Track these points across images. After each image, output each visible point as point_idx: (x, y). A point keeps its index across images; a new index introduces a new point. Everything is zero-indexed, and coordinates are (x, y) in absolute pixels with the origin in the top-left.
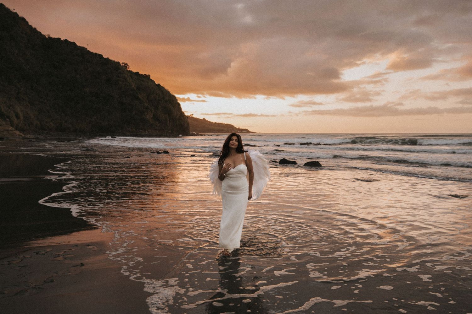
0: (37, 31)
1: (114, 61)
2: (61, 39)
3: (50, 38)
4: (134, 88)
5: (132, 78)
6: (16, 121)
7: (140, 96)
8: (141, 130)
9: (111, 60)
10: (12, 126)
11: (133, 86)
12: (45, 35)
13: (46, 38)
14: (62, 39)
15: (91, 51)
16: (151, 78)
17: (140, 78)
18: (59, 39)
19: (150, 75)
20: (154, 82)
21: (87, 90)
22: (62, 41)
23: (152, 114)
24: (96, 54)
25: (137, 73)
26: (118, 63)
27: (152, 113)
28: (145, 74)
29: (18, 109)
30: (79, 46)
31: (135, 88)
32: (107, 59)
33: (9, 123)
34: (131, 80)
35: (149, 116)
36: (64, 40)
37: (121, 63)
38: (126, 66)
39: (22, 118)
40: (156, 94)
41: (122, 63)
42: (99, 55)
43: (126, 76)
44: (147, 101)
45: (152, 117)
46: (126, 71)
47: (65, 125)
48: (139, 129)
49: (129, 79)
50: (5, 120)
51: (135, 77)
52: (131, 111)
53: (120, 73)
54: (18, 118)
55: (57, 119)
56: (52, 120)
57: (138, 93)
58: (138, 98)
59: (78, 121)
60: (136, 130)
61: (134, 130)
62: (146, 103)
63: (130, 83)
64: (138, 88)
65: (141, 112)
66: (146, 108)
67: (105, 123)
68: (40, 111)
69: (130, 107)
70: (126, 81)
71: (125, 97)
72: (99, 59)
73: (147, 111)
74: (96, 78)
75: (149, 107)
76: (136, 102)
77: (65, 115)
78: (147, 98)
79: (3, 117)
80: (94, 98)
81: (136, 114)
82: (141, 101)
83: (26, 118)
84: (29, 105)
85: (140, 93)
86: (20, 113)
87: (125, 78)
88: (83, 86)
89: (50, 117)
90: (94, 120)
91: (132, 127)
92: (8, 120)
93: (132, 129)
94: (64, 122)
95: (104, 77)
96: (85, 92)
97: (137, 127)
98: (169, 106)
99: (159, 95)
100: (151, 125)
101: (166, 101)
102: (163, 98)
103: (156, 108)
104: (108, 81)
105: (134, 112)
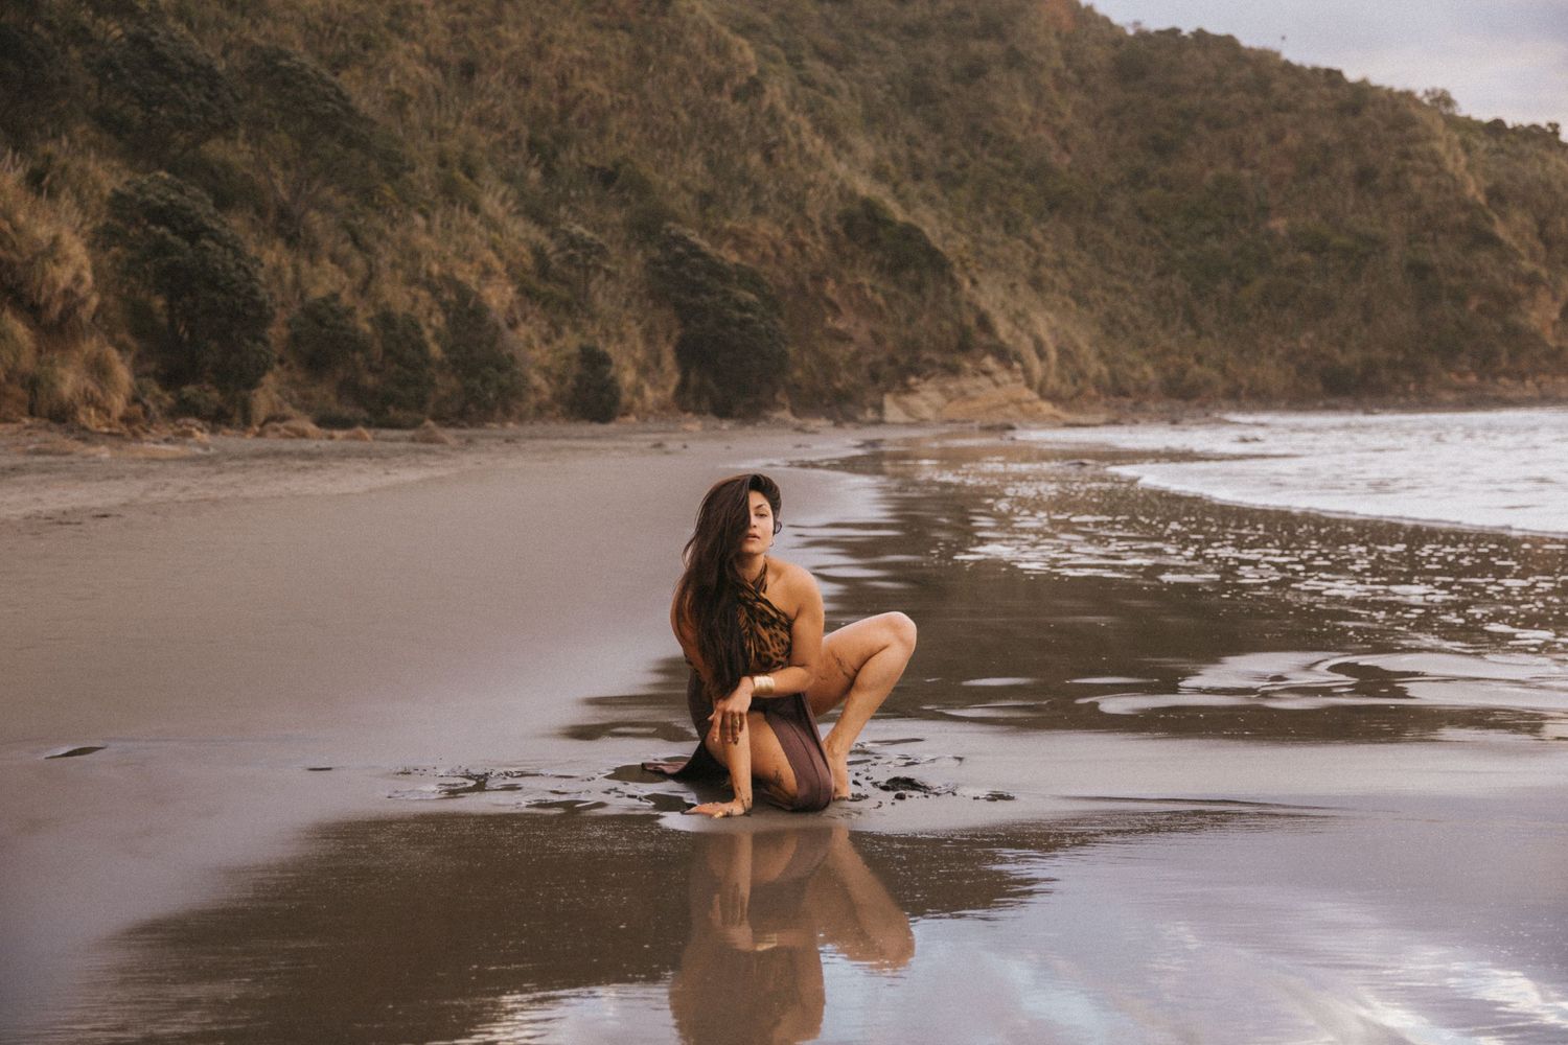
0: (1095, 15)
1: (1390, 92)
2: (1179, 31)
3: (1143, 36)
4: (1474, 197)
5: (1467, 151)
6: (1037, 368)
7: (1501, 230)
8: (1503, 380)
9: (1377, 88)
10: (1030, 385)
11: (1474, 190)
12: (1122, 25)
13: (1128, 36)
14: (1186, 33)
17: (1508, 147)
18: (1174, 32)
19: (1557, 126)
21: (1279, 224)
22: (1185, 37)
23: (1559, 305)
24: (1315, 71)
25: (1497, 127)
26: (1408, 95)
27: (1554, 298)
28: (1532, 126)
29: (1043, 323)
30: (1251, 49)
31: (1481, 199)
32: (1363, 90)
33: (1021, 377)
34: (1463, 160)
35: (1541, 315)
36: (1192, 33)
37: (1419, 94)
38: (1443, 100)
39: (1053, 355)
41: (1426, 94)
42: (1329, 72)
43: (1440, 147)
44: (1540, 246)
45: (1555, 316)
46: (1439, 127)
47: (1196, 372)
48: (1495, 377)
49: (1456, 160)
50: (1009, 368)
51: (1482, 144)
52: (1459, 298)
53: (1415, 139)
54: (1042, 355)
55: (1166, 351)
56: (1148, 357)
57: (1496, 217)
58: (1490, 240)
59: (1246, 355)
60: (1481, 378)
61: (1473, 379)
62: (1533, 256)
63: (1457, 173)
64: (1496, 195)
65: (1504, 302)
66: (1532, 280)
67: (1349, 358)
68: (1111, 326)
69: (1455, 282)
70: (1441, 171)
71: (1435, 240)
72: (1326, 91)
73: (1532, 295)
74: (1314, 171)
75: (1544, 273)
76: (1485, 257)
77: (1198, 337)
78: (1541, 235)
79: (1003, 355)
80: (1306, 257)
81: (1481, 309)
82: (1505, 254)
83: (1065, 354)
84: (1073, 304)
85: (1504, 217)
86: (1046, 337)
87: (1436, 159)
88: (1265, 211)
89: (1143, 344)
90: (1304, 345)
91: (1466, 368)
92: (1017, 365)
93: (1461, 375)
94: (1191, 361)
95: (1347, 166)
96: (1271, 235)
97: (1486, 364)
100: (1552, 355)
104: (1365, 177)
105: (1473, 303)
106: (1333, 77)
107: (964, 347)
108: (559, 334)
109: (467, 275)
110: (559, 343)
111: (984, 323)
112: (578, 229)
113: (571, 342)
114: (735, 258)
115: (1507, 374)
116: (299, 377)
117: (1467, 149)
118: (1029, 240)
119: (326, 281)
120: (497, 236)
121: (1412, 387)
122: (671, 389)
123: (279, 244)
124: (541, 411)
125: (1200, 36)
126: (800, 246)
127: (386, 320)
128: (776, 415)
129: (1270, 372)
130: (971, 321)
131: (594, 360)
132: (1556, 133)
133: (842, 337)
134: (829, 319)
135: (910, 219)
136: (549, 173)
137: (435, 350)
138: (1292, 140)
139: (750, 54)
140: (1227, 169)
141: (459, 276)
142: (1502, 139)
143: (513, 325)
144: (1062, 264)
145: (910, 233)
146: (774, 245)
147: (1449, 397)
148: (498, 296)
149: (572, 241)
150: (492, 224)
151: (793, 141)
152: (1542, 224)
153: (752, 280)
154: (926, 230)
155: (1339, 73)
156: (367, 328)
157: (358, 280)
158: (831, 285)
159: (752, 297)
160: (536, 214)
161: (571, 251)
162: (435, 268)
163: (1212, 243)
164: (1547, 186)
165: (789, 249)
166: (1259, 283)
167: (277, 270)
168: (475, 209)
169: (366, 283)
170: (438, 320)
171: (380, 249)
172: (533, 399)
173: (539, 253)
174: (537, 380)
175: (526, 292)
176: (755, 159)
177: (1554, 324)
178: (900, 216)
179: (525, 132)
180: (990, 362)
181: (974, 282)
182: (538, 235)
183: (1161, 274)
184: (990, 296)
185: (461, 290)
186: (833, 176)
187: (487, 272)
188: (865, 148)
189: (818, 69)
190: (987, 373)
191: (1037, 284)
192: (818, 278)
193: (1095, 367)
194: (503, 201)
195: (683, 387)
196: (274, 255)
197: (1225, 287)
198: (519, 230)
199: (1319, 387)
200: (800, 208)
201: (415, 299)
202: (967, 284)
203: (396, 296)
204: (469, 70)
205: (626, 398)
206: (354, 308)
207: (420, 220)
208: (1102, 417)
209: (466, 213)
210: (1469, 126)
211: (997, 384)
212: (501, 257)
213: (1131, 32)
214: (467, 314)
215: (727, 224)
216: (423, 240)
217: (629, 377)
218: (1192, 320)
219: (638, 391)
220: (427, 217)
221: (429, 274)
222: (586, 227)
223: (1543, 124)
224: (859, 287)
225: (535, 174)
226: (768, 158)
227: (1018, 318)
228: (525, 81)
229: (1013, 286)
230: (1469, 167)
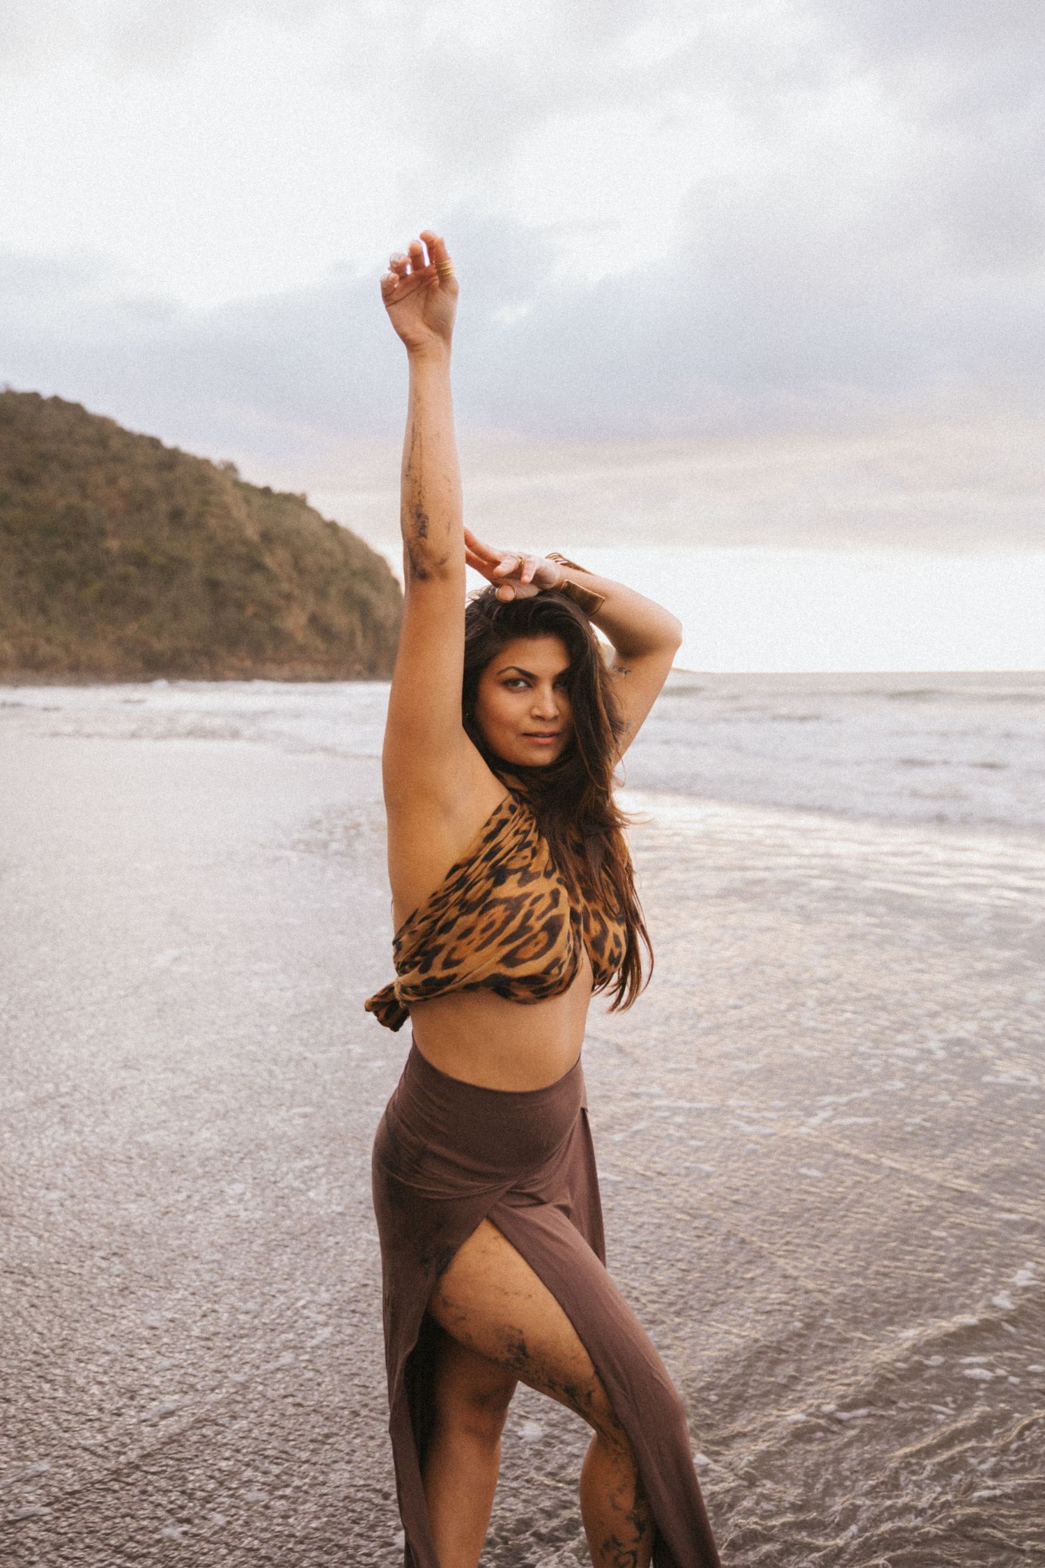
4: (252, 537)
5: (246, 505)
7: (268, 561)
9: (185, 455)
11: (251, 532)
15: (127, 427)
17: (273, 505)
19: (305, 495)
21: (113, 544)
22: (43, 400)
23: (306, 614)
25: (266, 491)
26: (207, 462)
27: (303, 610)
28: (289, 493)
30: (95, 416)
31: (255, 538)
32: (175, 454)
34: (245, 510)
35: (294, 621)
36: (50, 398)
37: (215, 463)
38: (231, 468)
40: (323, 552)
41: (219, 463)
42: (152, 439)
43: (229, 500)
44: (295, 575)
45: (303, 622)
46: (229, 485)
47: (45, 650)
48: (263, 661)
49: (240, 510)
51: (257, 501)
52: (240, 606)
53: (211, 492)
55: (21, 633)
56: (7, 636)
57: (265, 552)
58: (262, 567)
59: (85, 639)
60: (254, 661)
61: (248, 661)
62: (290, 580)
63: (240, 519)
64: (266, 537)
65: (270, 610)
66: (288, 597)
67: (160, 645)
69: (239, 594)
70: (229, 516)
71: (225, 564)
72: (149, 451)
73: (289, 607)
74: (139, 508)
75: (296, 592)
76: (258, 579)
77: (48, 624)
78: (295, 566)
80: (132, 570)
81: (256, 615)
82: (271, 578)
85: (270, 551)
87: (225, 508)
88: (102, 533)
90: (129, 634)
91: (243, 655)
94: (42, 641)
95: (163, 507)
96: (107, 552)
97: (257, 652)
98: (364, 589)
99: (329, 554)
100: (302, 649)
101: (354, 574)
102: (346, 563)
103: (322, 594)
104: (176, 516)
105: (250, 611)
106: (154, 443)
115: (273, 661)
117: (247, 501)
121: (208, 667)
125: (56, 401)
129: (103, 652)
132: (304, 500)
138: (124, 483)
140: (75, 499)
142: (271, 499)
147: (232, 674)
152: (295, 560)
155: (159, 440)
163: (61, 554)
164: (298, 533)
166: (98, 585)
177: (302, 627)
183: (20, 574)
197: (70, 587)
199: (140, 665)
210: (247, 488)
218: (43, 610)
223: (296, 493)
230: (249, 515)
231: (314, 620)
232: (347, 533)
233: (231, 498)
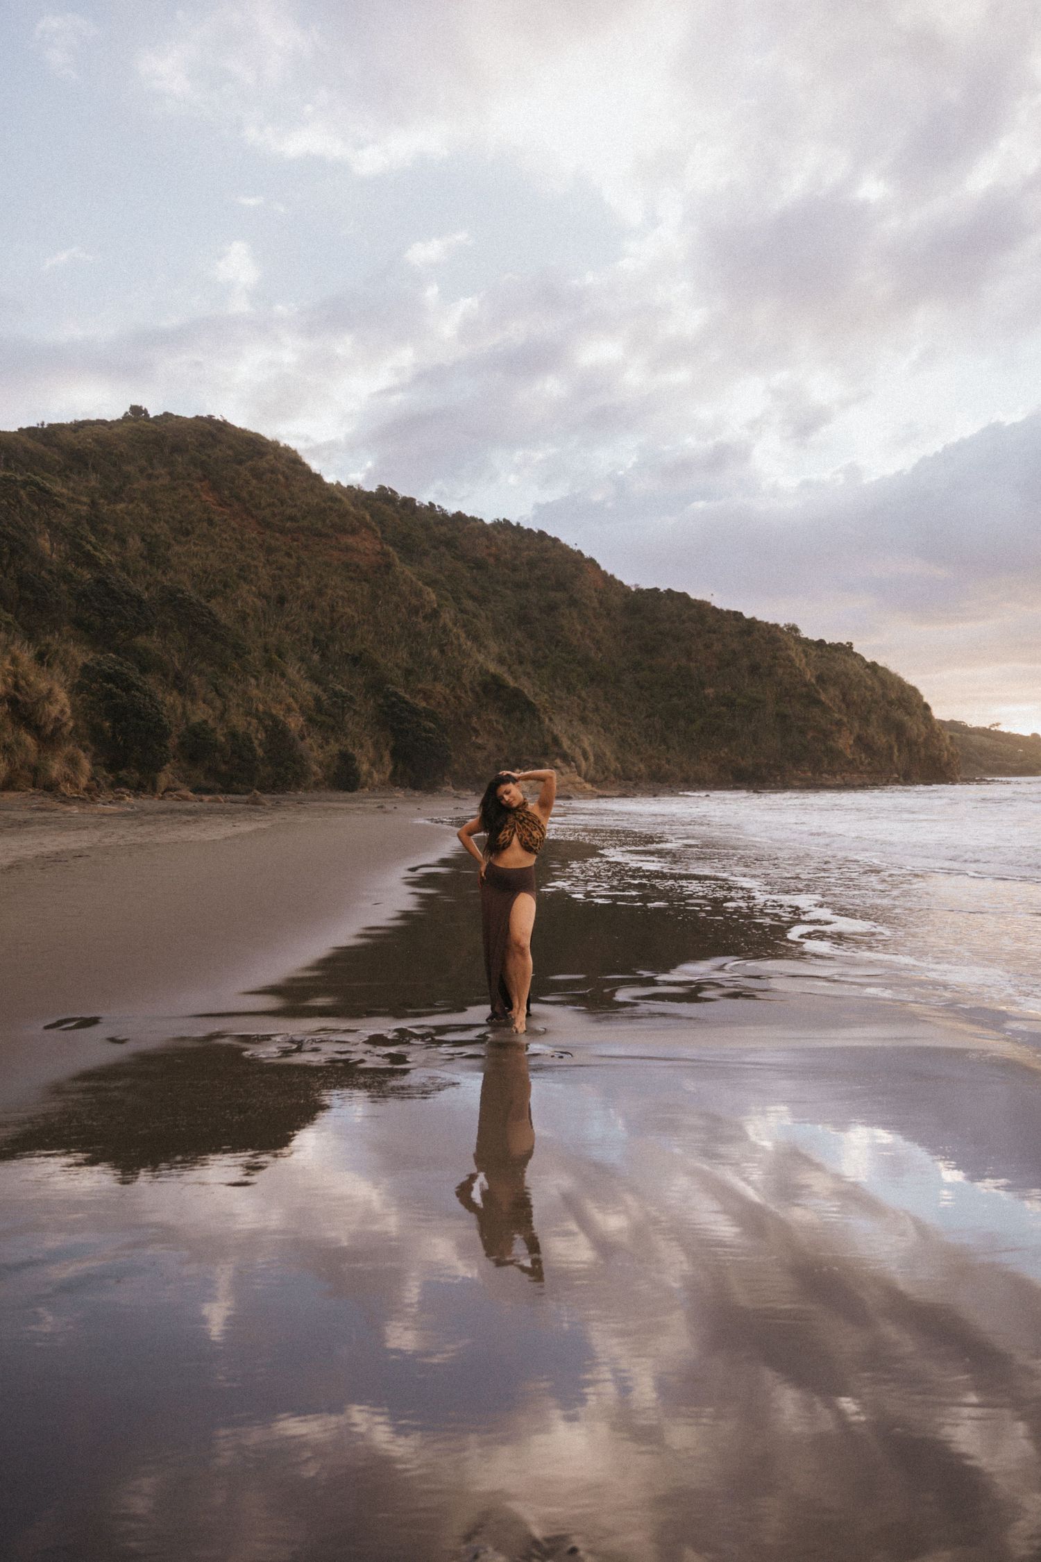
0: (615, 580)
1: (767, 624)
2: (659, 589)
3: (640, 592)
4: (810, 679)
5: (806, 656)
6: (584, 764)
7: (823, 697)
8: (825, 775)
9: (761, 622)
10: (580, 775)
11: (809, 676)
12: (629, 585)
13: (632, 591)
14: (662, 590)
15: (719, 606)
16: (855, 650)
17: (827, 655)
18: (656, 590)
19: (851, 644)
20: (863, 659)
21: (710, 691)
23: (853, 737)
24: (728, 612)
25: (821, 642)
26: (776, 626)
27: (851, 733)
28: (839, 643)
29: (586, 741)
30: (695, 600)
31: (813, 681)
32: (753, 622)
33: (575, 769)
34: (804, 661)
35: (844, 742)
36: (666, 591)
38: (794, 629)
39: (592, 758)
40: (866, 688)
41: (786, 625)
42: (736, 613)
44: (843, 706)
45: (851, 742)
46: (792, 643)
47: (667, 768)
48: (821, 773)
49: (801, 661)
50: (569, 765)
51: (814, 653)
52: (802, 732)
53: (780, 649)
54: (586, 759)
55: (651, 757)
56: (642, 760)
57: (821, 691)
58: (818, 702)
59: (692, 760)
60: (814, 773)
61: (810, 774)
62: (840, 711)
63: (801, 668)
64: (820, 679)
65: (826, 734)
66: (839, 723)
67: (745, 763)
68: (622, 741)
69: (800, 723)
70: (793, 666)
71: (790, 701)
72: (734, 622)
73: (839, 731)
74: (728, 665)
75: (845, 720)
76: (816, 711)
77: (668, 749)
78: (844, 700)
79: (566, 758)
80: (724, 709)
81: (814, 738)
82: (826, 710)
83: (599, 758)
84: (602, 730)
85: (825, 690)
86: (588, 749)
87: (791, 660)
88: (703, 684)
89: (639, 753)
90: (723, 755)
91: (806, 768)
92: (573, 764)
93: (804, 772)
94: (664, 762)
95: (745, 662)
96: (706, 697)
97: (817, 767)
98: (899, 714)
99: (872, 689)
100: (850, 762)
101: (891, 703)
102: (884, 695)
103: (865, 721)
104: (754, 669)
105: (810, 735)
106: (737, 616)
107: (545, 754)
108: (328, 743)
109: (278, 711)
110: (327, 748)
111: (556, 741)
112: (339, 687)
113: (334, 748)
114: (424, 704)
115: (828, 773)
116: (185, 765)
117: (806, 654)
118: (579, 697)
119: (200, 713)
120: (295, 690)
121: (778, 778)
122: (388, 774)
123: (175, 693)
124: (317, 785)
125: (669, 591)
126: (458, 698)
127: (233, 735)
128: (444, 789)
129: (705, 769)
130: (548, 739)
131: (346, 759)
132: (851, 647)
133: (480, 747)
134: (474, 738)
135: (516, 685)
136: (323, 655)
137: (260, 752)
138: (717, 647)
139: (433, 596)
140: (683, 662)
141: (274, 712)
142: (824, 650)
143: (303, 738)
144: (597, 709)
145: (517, 693)
146: (445, 698)
147: (796, 783)
148: (295, 723)
149: (336, 694)
150: (292, 684)
151: (455, 642)
152: (844, 695)
153: (431, 716)
154: (526, 691)
155: (741, 614)
156: (223, 739)
157: (218, 713)
158: (475, 719)
159: (432, 725)
160: (315, 679)
161: (335, 699)
162: (261, 707)
163: (675, 700)
164: (847, 675)
165: (453, 700)
166: (700, 722)
167: (173, 706)
168: (283, 675)
169: (223, 714)
170: (261, 735)
171: (231, 696)
172: (313, 778)
173: (317, 699)
174: (315, 768)
175: (310, 720)
176: (435, 652)
177: (851, 746)
178: (511, 682)
179: (312, 635)
180: (558, 762)
181: (551, 719)
182: (317, 690)
183: (649, 716)
184: (559, 727)
185: (274, 718)
186: (477, 662)
187: (289, 709)
188: (494, 647)
189: (469, 604)
190: (556, 768)
191: (583, 720)
192: (467, 716)
193: (614, 765)
194: (298, 672)
195: (393, 774)
196: (172, 699)
197: (682, 723)
198: (307, 686)
199: (730, 777)
200: (459, 679)
201: (249, 724)
202: (547, 720)
203: (239, 721)
204: (281, 600)
205: (363, 778)
206: (215, 728)
207: (253, 681)
208: (618, 793)
209: (278, 679)
210: (807, 642)
211: (562, 774)
212: (297, 702)
213: (633, 589)
214: (277, 732)
215: (420, 686)
216: (255, 692)
217: (365, 767)
218: (665, 740)
219: (370, 774)
220: (257, 678)
221: (257, 709)
222: (343, 686)
223: (845, 643)
224: (490, 721)
225: (316, 657)
226: (442, 652)
227: (572, 739)
228: (312, 607)
229: (571, 721)
230: (808, 664)
231: (859, 739)
232: (885, 670)
233: (794, 652)
